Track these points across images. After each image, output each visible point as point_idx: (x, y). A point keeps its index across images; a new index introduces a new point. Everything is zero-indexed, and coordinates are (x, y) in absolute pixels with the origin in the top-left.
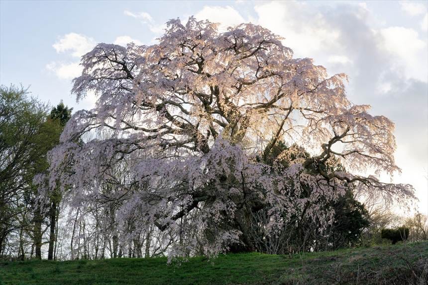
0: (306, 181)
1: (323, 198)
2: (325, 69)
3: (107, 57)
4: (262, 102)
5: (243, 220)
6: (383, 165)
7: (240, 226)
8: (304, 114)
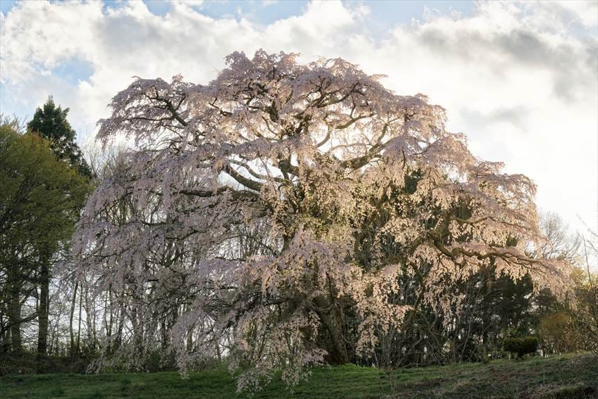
1: (447, 276)
2: (444, 110)
5: (332, 321)
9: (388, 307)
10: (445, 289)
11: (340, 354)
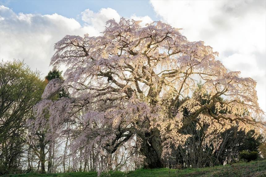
0: (205, 120)
1: (215, 131)
3: (72, 43)
4: (175, 69)
5: (157, 148)
6: (254, 109)
7: (156, 152)
8: (202, 76)
9: (179, 135)
10: (215, 137)
11: (161, 163)
